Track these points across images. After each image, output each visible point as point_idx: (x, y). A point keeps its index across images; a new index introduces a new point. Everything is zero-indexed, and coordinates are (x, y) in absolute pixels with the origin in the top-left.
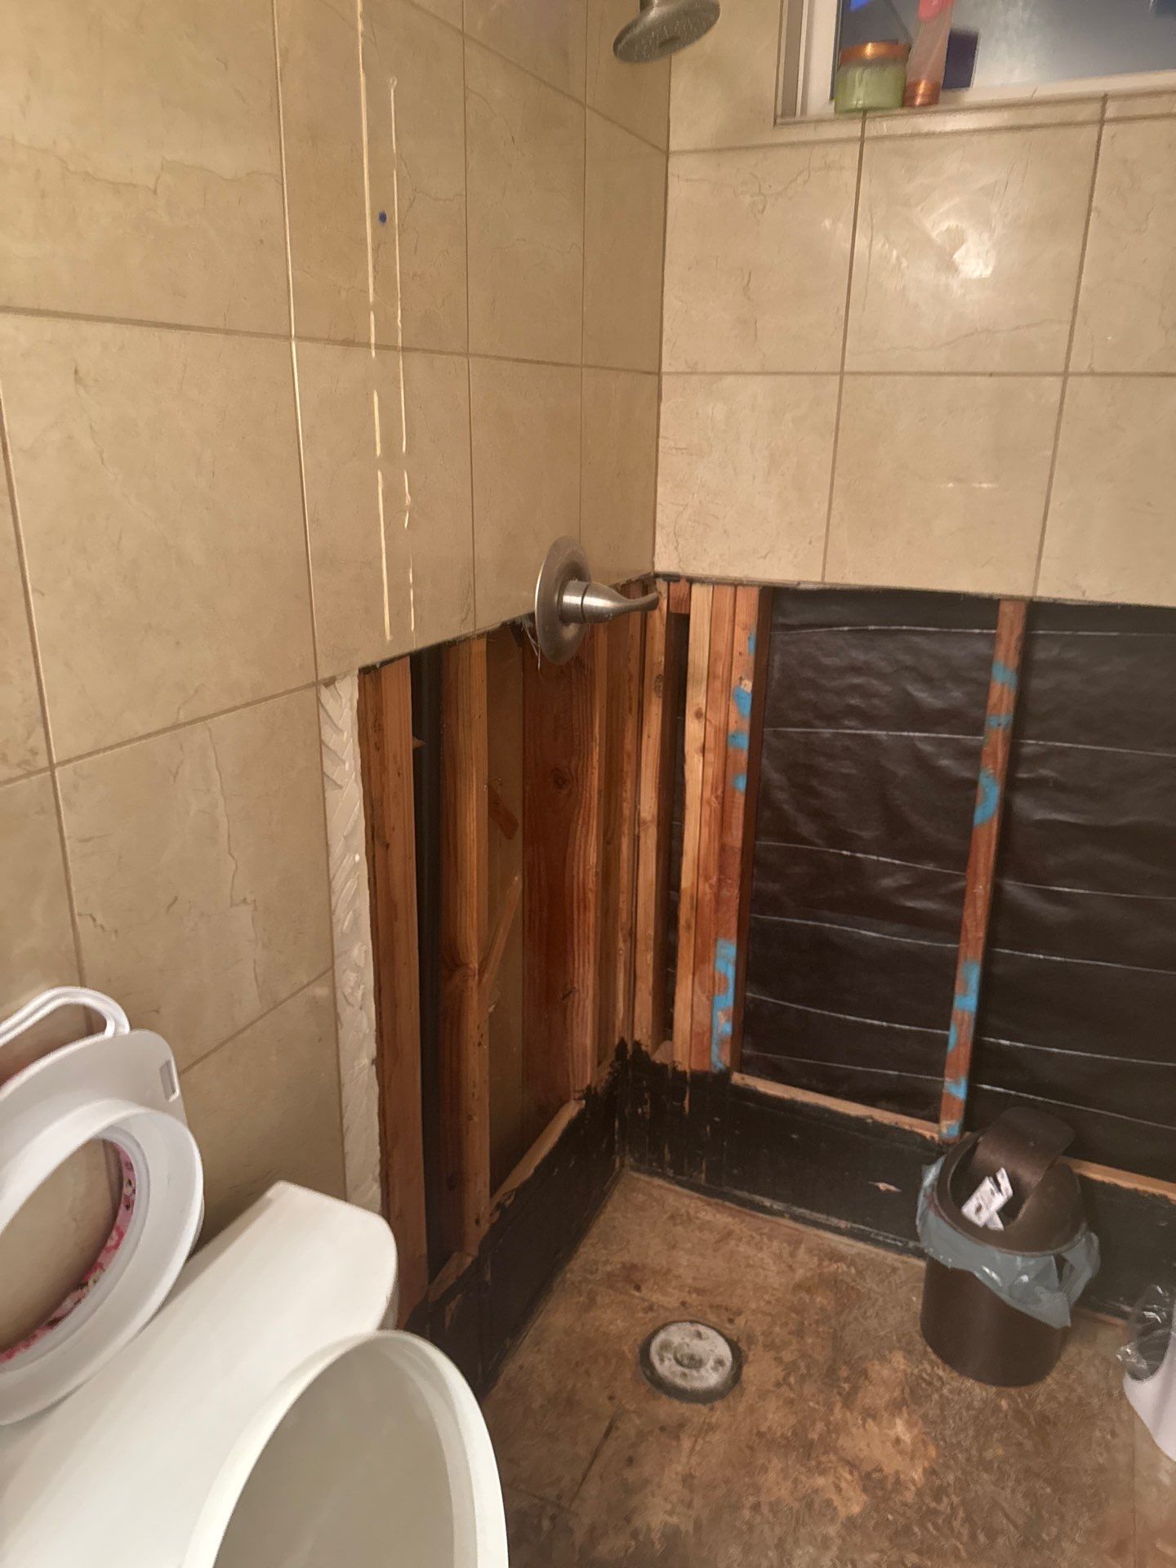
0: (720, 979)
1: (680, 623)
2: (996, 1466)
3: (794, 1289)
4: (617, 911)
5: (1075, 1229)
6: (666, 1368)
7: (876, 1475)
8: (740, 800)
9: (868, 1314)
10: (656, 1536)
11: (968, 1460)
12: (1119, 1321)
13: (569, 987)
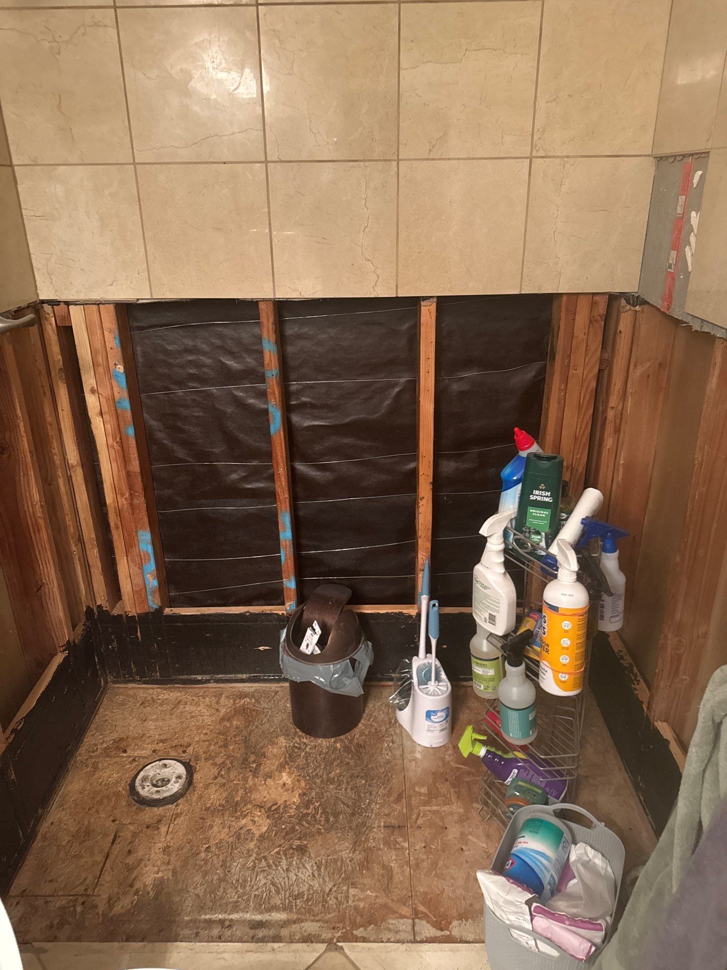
0: (144, 555)
1: (66, 332)
2: (336, 779)
3: (220, 722)
4: (66, 527)
5: (358, 642)
6: (146, 791)
7: (273, 808)
8: (132, 442)
9: (263, 722)
10: (149, 889)
11: (322, 782)
12: (391, 683)
13: (40, 582)
